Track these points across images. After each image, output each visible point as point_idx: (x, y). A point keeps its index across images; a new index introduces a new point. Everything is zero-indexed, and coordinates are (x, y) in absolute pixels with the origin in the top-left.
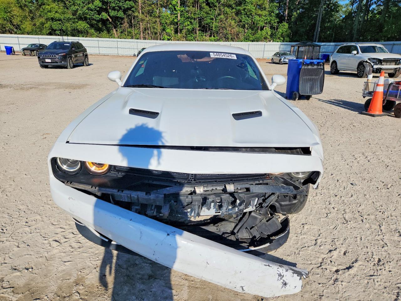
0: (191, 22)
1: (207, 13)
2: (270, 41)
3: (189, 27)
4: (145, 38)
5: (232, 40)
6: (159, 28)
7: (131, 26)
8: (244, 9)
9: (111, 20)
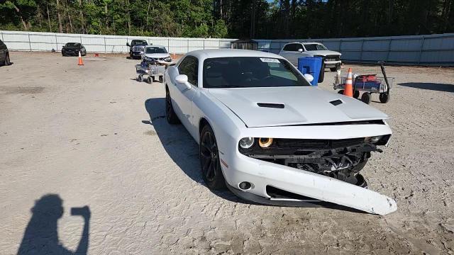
0: (120, 15)
1: (139, 6)
2: (208, 37)
3: (120, 21)
4: (65, 32)
5: (170, 35)
6: (83, 20)
7: (46, 17)
8: (179, 4)
9: (18, 10)
